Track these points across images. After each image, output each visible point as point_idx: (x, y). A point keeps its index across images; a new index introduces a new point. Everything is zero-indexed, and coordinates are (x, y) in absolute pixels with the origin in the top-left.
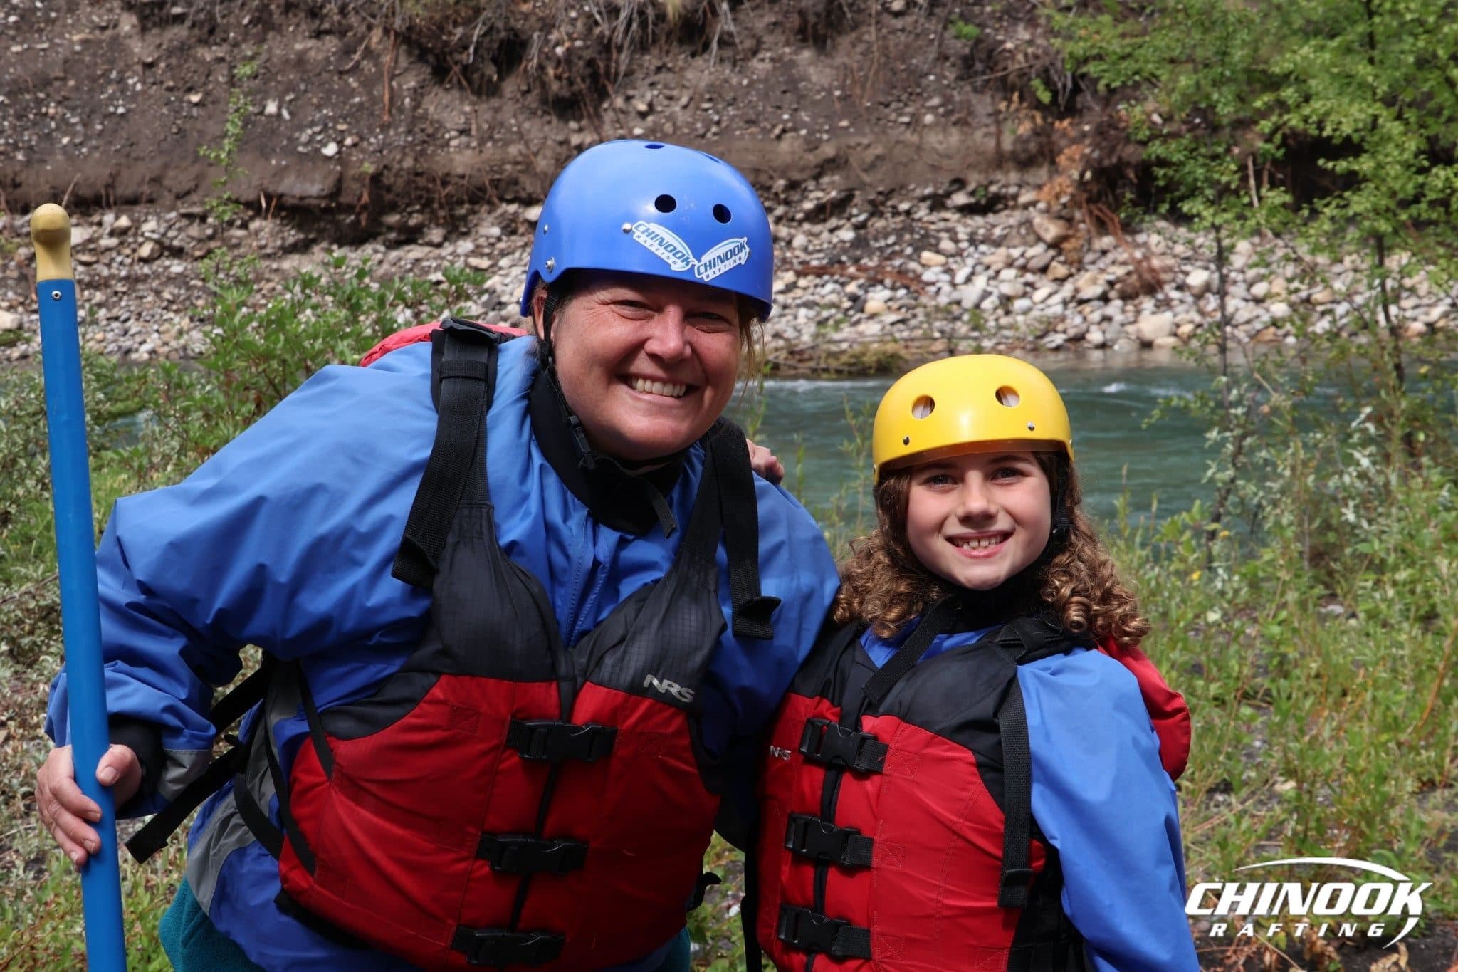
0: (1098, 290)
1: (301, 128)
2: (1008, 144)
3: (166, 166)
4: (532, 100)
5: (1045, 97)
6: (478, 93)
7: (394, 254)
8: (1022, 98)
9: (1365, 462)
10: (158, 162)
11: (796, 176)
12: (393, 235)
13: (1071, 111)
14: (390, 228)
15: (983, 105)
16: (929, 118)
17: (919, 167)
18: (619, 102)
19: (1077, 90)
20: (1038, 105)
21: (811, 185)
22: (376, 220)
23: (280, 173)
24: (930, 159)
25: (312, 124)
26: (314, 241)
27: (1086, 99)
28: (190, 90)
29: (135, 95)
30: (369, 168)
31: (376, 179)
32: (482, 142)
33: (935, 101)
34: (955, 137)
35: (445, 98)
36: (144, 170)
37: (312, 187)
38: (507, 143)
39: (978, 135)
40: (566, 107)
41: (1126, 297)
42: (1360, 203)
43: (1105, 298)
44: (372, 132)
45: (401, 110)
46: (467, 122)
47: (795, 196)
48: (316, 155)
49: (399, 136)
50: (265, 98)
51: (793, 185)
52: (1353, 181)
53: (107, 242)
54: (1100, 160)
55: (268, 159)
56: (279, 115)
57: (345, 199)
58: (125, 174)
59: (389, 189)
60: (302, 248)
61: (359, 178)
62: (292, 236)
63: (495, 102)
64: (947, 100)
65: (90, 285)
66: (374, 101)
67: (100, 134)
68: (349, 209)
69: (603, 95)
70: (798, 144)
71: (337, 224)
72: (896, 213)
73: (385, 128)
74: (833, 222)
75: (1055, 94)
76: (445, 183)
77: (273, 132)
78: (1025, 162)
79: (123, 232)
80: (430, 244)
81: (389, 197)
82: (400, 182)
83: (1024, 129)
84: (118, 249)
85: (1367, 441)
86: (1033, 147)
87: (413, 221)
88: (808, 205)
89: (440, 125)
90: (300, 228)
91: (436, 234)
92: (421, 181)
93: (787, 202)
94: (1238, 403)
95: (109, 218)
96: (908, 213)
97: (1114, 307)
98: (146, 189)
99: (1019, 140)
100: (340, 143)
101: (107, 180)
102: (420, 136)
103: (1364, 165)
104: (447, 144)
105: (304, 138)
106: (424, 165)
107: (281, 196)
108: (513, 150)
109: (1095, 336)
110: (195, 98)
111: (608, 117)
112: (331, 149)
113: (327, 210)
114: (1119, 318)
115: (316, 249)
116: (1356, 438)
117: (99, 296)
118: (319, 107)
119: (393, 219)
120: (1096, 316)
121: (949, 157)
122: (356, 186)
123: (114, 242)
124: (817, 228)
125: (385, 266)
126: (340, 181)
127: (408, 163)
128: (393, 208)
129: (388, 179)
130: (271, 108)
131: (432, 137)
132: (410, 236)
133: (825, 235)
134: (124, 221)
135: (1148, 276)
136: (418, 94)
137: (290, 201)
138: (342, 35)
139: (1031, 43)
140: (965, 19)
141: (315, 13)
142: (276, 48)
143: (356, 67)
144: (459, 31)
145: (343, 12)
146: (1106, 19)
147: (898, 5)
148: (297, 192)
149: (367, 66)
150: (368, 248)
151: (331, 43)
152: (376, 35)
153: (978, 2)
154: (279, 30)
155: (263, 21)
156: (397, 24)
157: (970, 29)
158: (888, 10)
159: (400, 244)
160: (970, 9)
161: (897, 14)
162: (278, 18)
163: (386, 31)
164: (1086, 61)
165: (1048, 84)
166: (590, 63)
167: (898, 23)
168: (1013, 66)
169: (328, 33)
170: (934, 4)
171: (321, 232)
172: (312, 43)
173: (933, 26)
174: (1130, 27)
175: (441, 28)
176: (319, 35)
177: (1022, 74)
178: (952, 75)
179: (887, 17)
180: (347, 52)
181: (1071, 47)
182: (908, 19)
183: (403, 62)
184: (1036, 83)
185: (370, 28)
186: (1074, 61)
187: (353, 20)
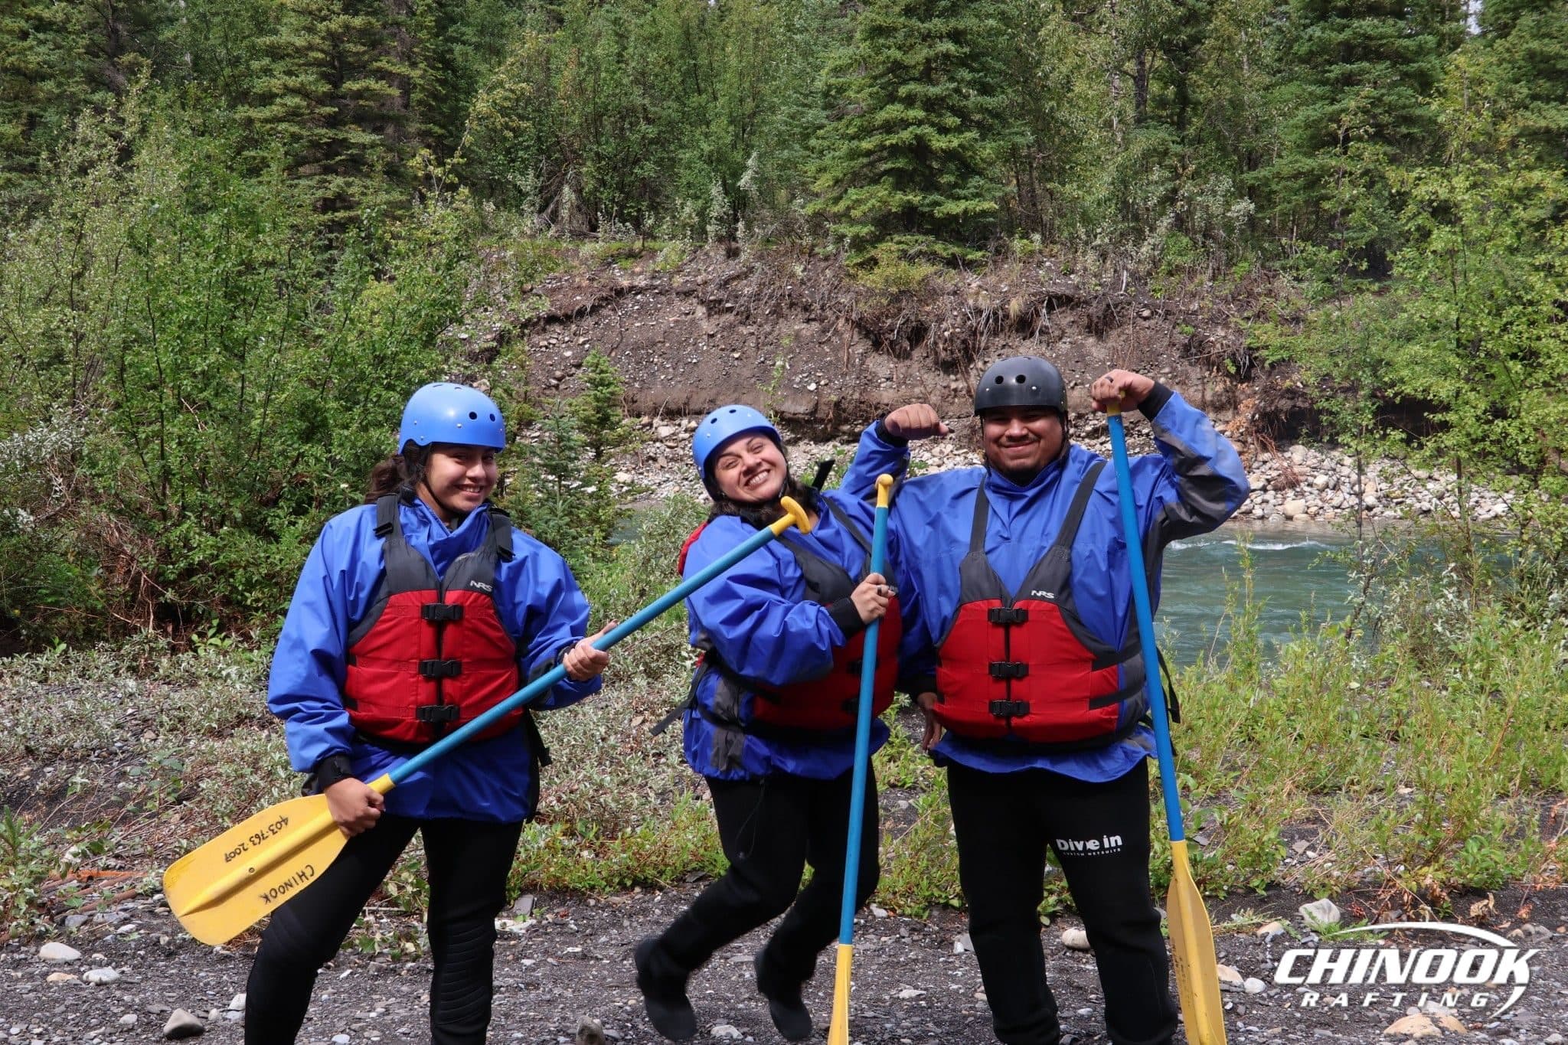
0: (1260, 485)
1: (796, 374)
2: (1208, 397)
3: (718, 394)
4: (929, 362)
5: (1233, 370)
6: (898, 357)
7: (846, 448)
8: (1218, 370)
9: (1450, 596)
10: (714, 391)
11: (1083, 411)
12: (845, 437)
13: (1248, 378)
14: (844, 433)
15: (1195, 373)
18: (980, 365)
19: (1252, 366)
20: (1228, 374)
21: (1091, 416)
22: (836, 428)
23: (783, 399)
25: (803, 372)
26: (800, 439)
27: (1257, 371)
28: (734, 350)
29: (703, 352)
30: (834, 398)
31: (837, 404)
32: (899, 385)
33: (1167, 370)
35: (879, 359)
36: (705, 395)
37: (799, 408)
38: (914, 386)
39: (1192, 390)
40: (948, 367)
41: (1276, 489)
42: (1449, 440)
43: (1264, 489)
44: (836, 377)
45: (853, 366)
46: (891, 373)
47: (1081, 423)
48: (803, 390)
49: (852, 380)
50: (777, 354)
51: (1080, 416)
52: (1445, 426)
53: (683, 435)
54: (1265, 408)
56: (783, 367)
57: (819, 415)
58: (695, 397)
59: (844, 411)
60: (796, 442)
61: (827, 404)
63: (908, 362)
64: (1174, 369)
65: (672, 460)
66: (838, 360)
67: (682, 374)
68: (822, 421)
69: (971, 360)
70: (1084, 392)
71: (814, 430)
72: (1140, 434)
73: (844, 375)
74: (1103, 439)
75: (1238, 368)
76: (876, 408)
78: (1219, 408)
79: (694, 430)
81: (844, 415)
82: (851, 407)
83: (1220, 388)
84: (688, 440)
85: (1451, 584)
86: (1224, 399)
87: (857, 430)
88: (1089, 428)
89: (876, 374)
90: (792, 431)
92: (863, 407)
93: (1076, 426)
94: (1369, 557)
95: (684, 422)
97: (1270, 495)
98: (706, 406)
99: (1216, 394)
100: (818, 383)
101: (684, 400)
102: (864, 381)
103: (1451, 417)
104: (879, 385)
105: (798, 380)
106: (865, 397)
107: (782, 412)
108: (917, 390)
109: (1258, 512)
110: (736, 355)
111: (973, 373)
112: (812, 387)
113: (808, 422)
114: (1273, 501)
115: (801, 443)
116: (1445, 581)
117: (676, 466)
118: (806, 362)
119: (846, 428)
120: (1259, 500)
122: (826, 408)
123: (687, 435)
124: (1093, 442)
126: (817, 405)
127: (856, 396)
128: (846, 421)
129: (844, 405)
130: (779, 363)
131: (869, 381)
132: (855, 438)
133: (1098, 446)
134: (693, 424)
135: (1290, 477)
136: (864, 356)
137: (787, 416)
138: (822, 321)
139: (1225, 337)
140: (1186, 322)
141: (806, 308)
142: (783, 327)
143: (829, 340)
144: (889, 321)
145: (822, 308)
146: (1269, 326)
147: (1146, 313)
148: (792, 410)
149: (835, 339)
150: (831, 444)
151: (815, 326)
152: (841, 322)
153: (1194, 313)
154: (786, 318)
155: (777, 312)
156: (854, 316)
157: (1190, 329)
158: (1140, 316)
159: (848, 442)
160: (1189, 317)
161: (1146, 319)
162: (785, 311)
163: (847, 320)
164: (1258, 349)
165: (1235, 362)
166: (964, 342)
167: (1146, 324)
168: (1214, 351)
169: (814, 320)
170: (1168, 313)
171: (804, 434)
172: (804, 326)
173: (1167, 326)
174: (1286, 329)
175: (879, 319)
176: (808, 321)
177: (1219, 356)
178: (1177, 355)
179: (1140, 321)
180: (824, 331)
181: (1249, 341)
182: (1153, 322)
183: (856, 338)
184: (1227, 361)
185: (838, 318)
186: (1250, 349)
187: (828, 313)
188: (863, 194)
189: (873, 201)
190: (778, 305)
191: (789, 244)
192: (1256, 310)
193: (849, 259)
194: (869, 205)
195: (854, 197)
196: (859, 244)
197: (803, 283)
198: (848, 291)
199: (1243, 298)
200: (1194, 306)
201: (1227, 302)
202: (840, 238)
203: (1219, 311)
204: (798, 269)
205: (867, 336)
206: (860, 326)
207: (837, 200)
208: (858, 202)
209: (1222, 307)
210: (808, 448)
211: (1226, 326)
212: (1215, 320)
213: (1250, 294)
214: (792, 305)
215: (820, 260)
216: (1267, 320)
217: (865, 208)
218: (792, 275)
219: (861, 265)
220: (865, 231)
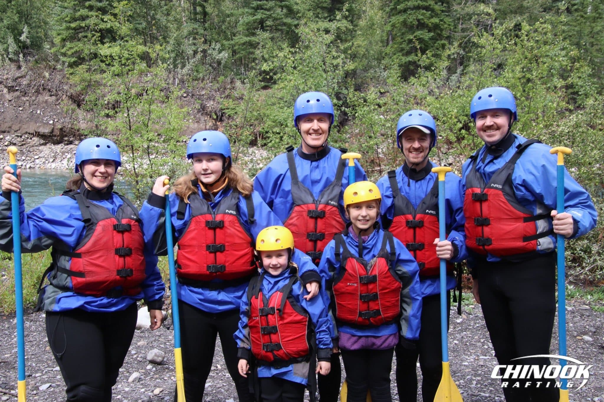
1: (45, 117)
3: (12, 124)
5: (215, 117)
6: (87, 111)
7: (66, 147)
8: (210, 117)
12: (66, 142)
13: (221, 120)
14: (66, 141)
15: (202, 118)
16: (191, 121)
17: (188, 131)
19: (222, 116)
20: (214, 119)
22: (62, 139)
23: (39, 127)
24: (190, 130)
25: (48, 116)
26: (47, 143)
27: (224, 118)
28: (20, 107)
29: (6, 107)
30: (60, 127)
31: (61, 129)
32: (88, 122)
33: (192, 117)
34: (196, 125)
35: (80, 111)
36: (7, 125)
37: (46, 130)
39: (201, 125)
44: (61, 118)
45: (69, 114)
46: (85, 117)
48: (47, 123)
49: (67, 120)
50: (38, 109)
55: (36, 123)
56: (40, 114)
57: (54, 134)
58: (2, 125)
59: (65, 132)
60: (45, 144)
61: (57, 129)
62: (42, 141)
64: (195, 117)
66: (63, 111)
68: (55, 136)
71: (53, 139)
73: (65, 118)
75: (217, 117)
76: (78, 131)
77: (38, 117)
80: (75, 145)
81: (65, 134)
82: (68, 130)
83: (211, 123)
86: (213, 127)
87: (71, 140)
89: (78, 117)
90: (44, 140)
91: (77, 142)
92: (73, 130)
96: (185, 142)
98: (7, 129)
99: (210, 126)
100: (54, 121)
102: (73, 120)
104: (79, 122)
105: (45, 119)
106: (73, 127)
107: (39, 132)
110: (21, 109)
112: (51, 122)
113: (50, 136)
115: (48, 145)
118: (50, 112)
119: (66, 139)
121: (194, 129)
122: (57, 131)
125: (64, 149)
126: (53, 129)
127: (70, 126)
128: (66, 136)
129: (64, 129)
130: (39, 112)
131: (76, 120)
132: (71, 143)
136: (73, 110)
137: (41, 133)
138: (57, 96)
139: (213, 105)
140: (199, 99)
141: (49, 91)
142: (41, 98)
143: (59, 103)
144: (83, 96)
145: (56, 91)
146: (231, 100)
147: (185, 95)
148: (43, 131)
149: (62, 103)
150: (60, 145)
151: (54, 98)
152: (64, 96)
153: (203, 95)
154: (42, 94)
155: (38, 92)
156: (68, 94)
157: (200, 101)
158: (183, 96)
159: (67, 144)
160: (200, 97)
161: (185, 97)
162: (41, 91)
163: (67, 96)
164: (224, 109)
165: (216, 114)
166: (113, 105)
167: (185, 99)
168: (208, 110)
169: (53, 95)
170: (193, 95)
171: (49, 141)
172: (49, 97)
173: (193, 100)
174: (236, 102)
175: (79, 95)
176: (51, 96)
177: (211, 112)
178: (196, 111)
179: (183, 98)
180: (58, 100)
181: (221, 106)
182: (187, 98)
183: (70, 102)
184: (213, 114)
185: (63, 95)
186: (222, 109)
187: (60, 93)
188: (73, 45)
189: (76, 48)
190: (38, 89)
191: (45, 65)
192: (226, 94)
193: (68, 71)
194: (75, 50)
195: (69, 46)
196: (71, 65)
197: (49, 80)
198: (66, 84)
199: (222, 89)
200: (203, 93)
201: (216, 91)
202: (64, 62)
203: (213, 95)
204: (47, 75)
205: (75, 102)
206: (71, 97)
207: (63, 47)
208: (71, 48)
209: (213, 93)
210: (51, 146)
211: (214, 100)
212: (209, 98)
213: (225, 89)
214: (44, 89)
215: (58, 71)
216: (230, 98)
217: (73, 51)
218: (44, 77)
219: (71, 74)
220: (73, 60)
